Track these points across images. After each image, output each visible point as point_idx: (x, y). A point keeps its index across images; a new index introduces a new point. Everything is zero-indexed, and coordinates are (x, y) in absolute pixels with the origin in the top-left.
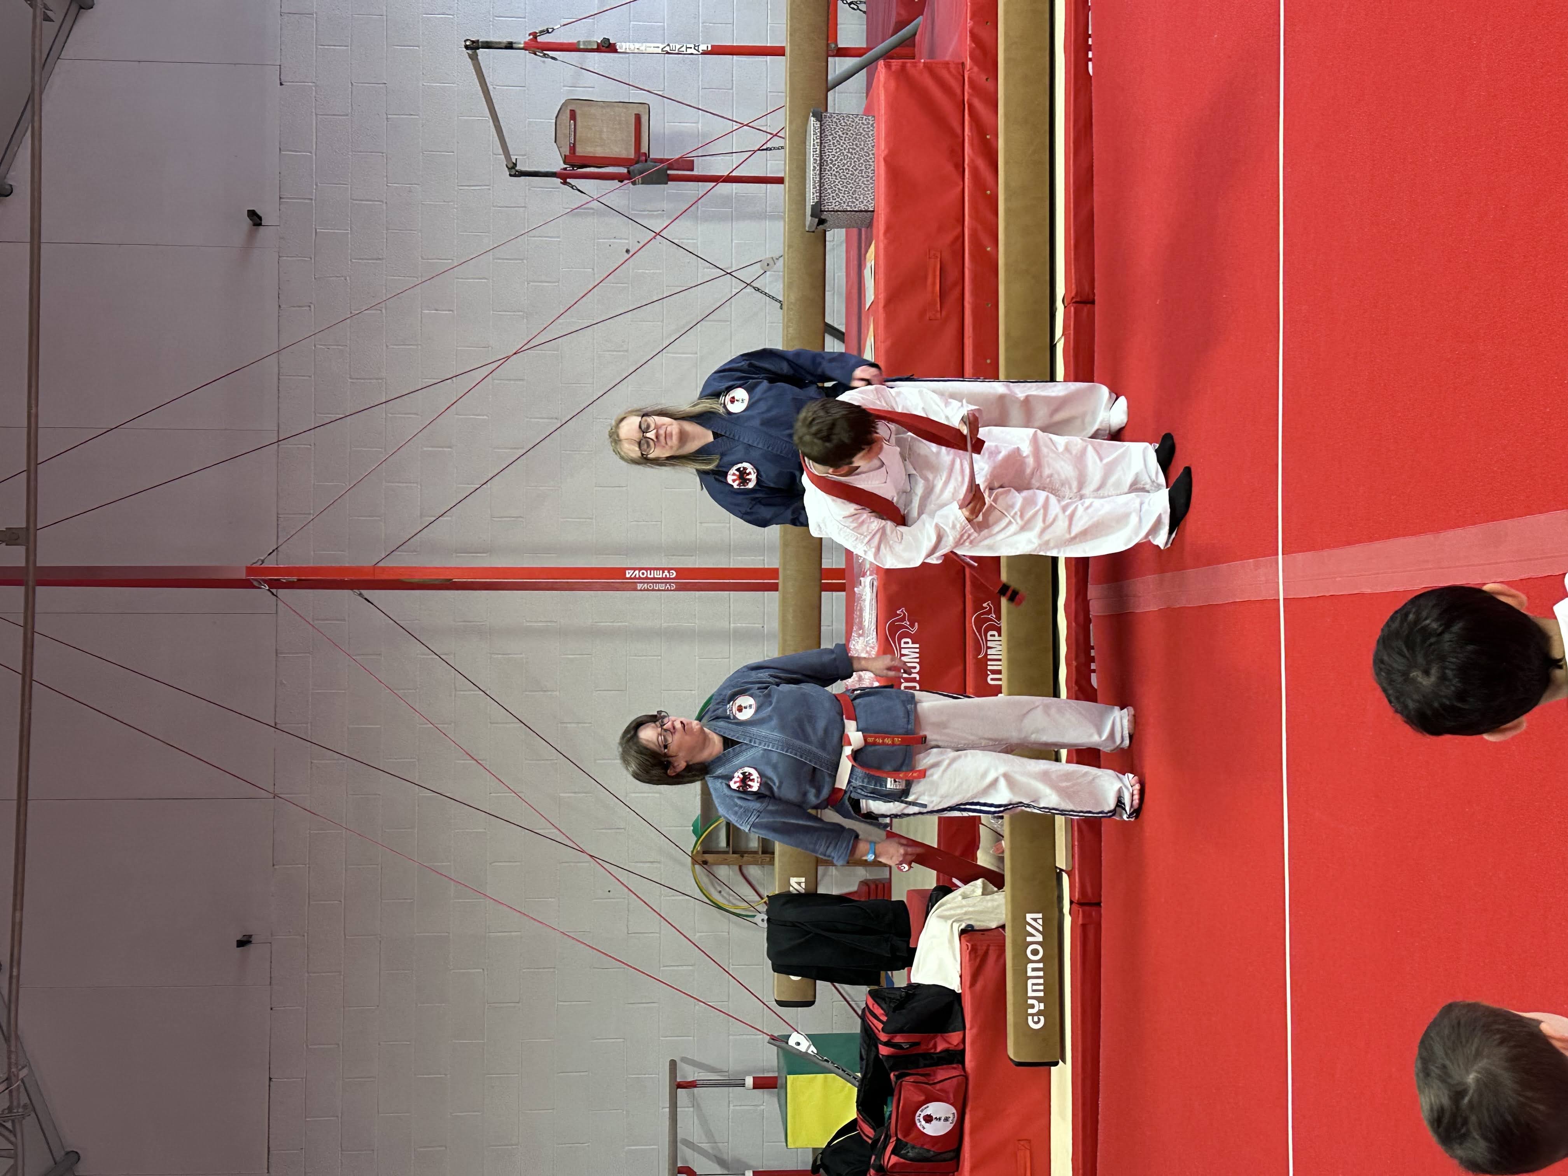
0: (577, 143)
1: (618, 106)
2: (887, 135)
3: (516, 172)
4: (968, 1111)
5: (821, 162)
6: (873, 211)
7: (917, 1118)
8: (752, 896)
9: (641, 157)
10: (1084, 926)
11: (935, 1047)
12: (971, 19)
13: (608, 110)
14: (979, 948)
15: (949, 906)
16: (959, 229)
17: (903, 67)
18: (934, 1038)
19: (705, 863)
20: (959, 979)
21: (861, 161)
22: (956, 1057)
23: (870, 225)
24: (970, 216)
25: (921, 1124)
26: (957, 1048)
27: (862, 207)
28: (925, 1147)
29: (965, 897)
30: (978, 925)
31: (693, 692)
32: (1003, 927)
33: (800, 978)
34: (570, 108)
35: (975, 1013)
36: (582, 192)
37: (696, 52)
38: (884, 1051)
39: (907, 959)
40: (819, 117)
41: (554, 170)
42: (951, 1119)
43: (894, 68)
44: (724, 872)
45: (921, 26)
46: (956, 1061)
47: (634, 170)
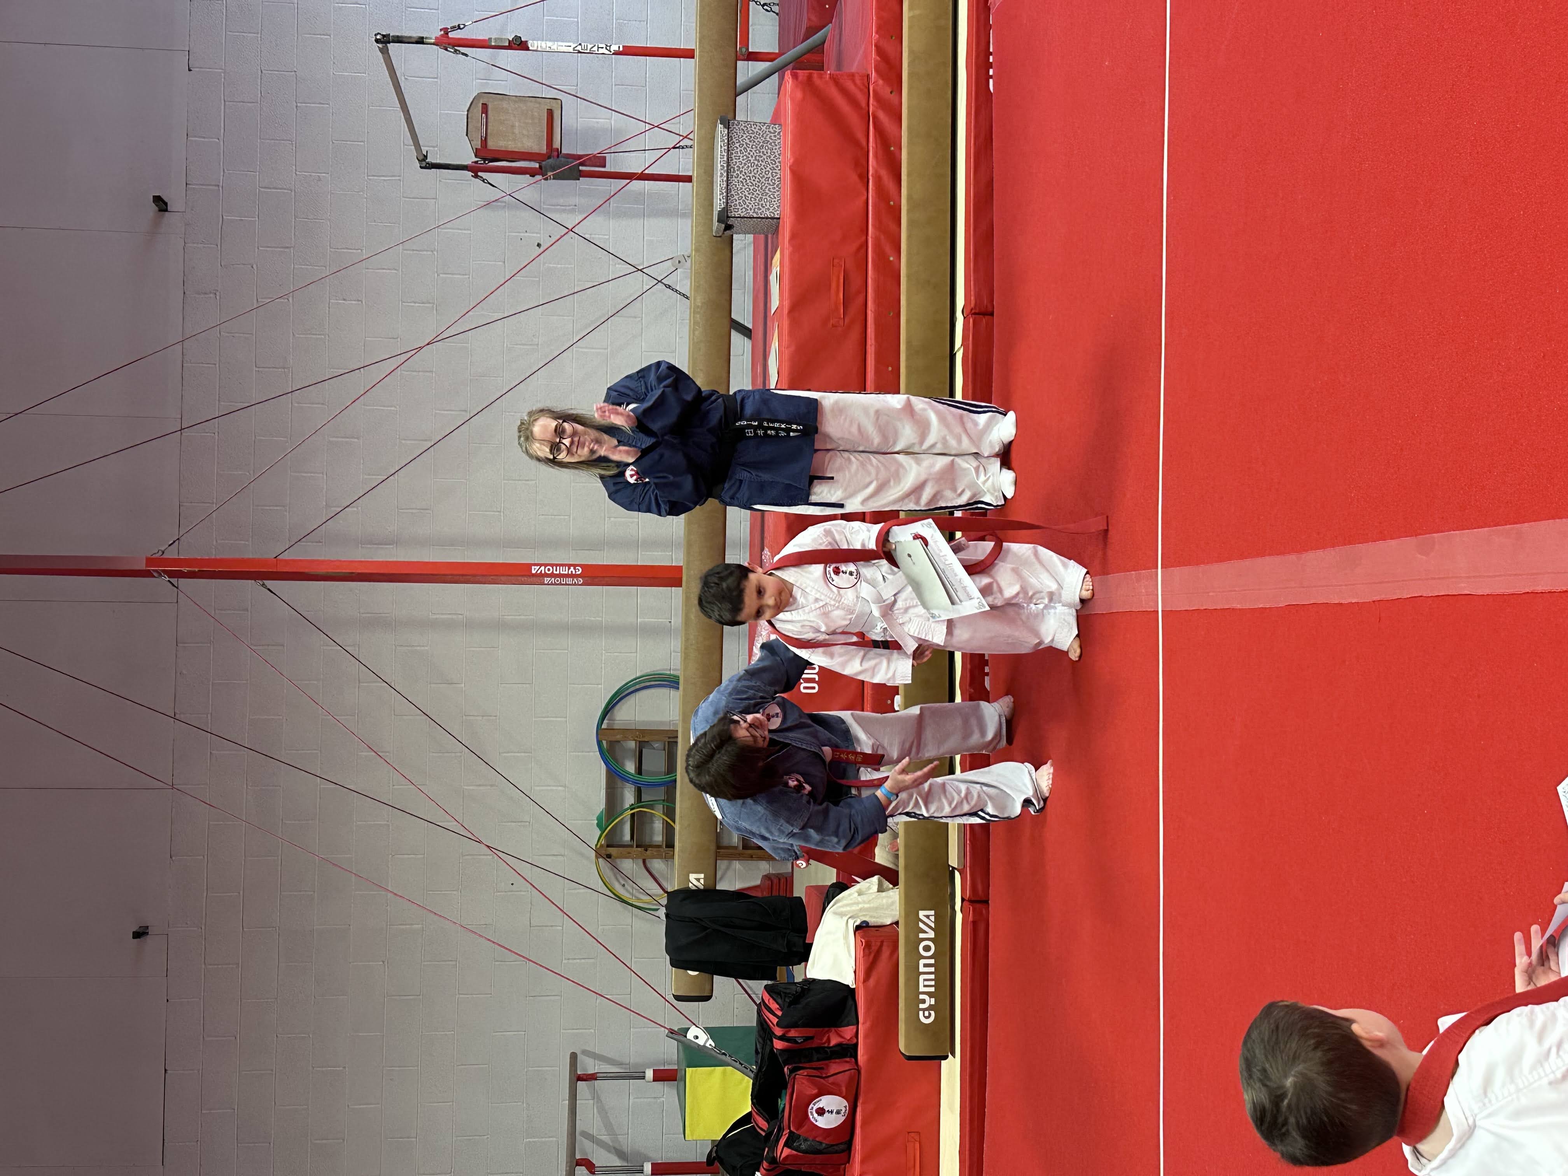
0: (489, 138)
1: (531, 102)
2: (792, 145)
3: (426, 164)
4: (859, 1104)
5: (728, 169)
6: (779, 218)
7: (809, 1111)
8: (655, 889)
9: (553, 153)
10: (974, 923)
11: (829, 1041)
12: (877, 33)
13: (521, 105)
14: (873, 944)
15: (845, 902)
16: (864, 238)
17: (810, 78)
18: (828, 1032)
19: (609, 856)
20: (853, 974)
21: (768, 169)
22: (849, 1051)
23: (776, 231)
24: (872, 225)
25: (814, 1117)
26: (850, 1043)
27: (768, 214)
28: (817, 1139)
29: (860, 893)
30: (872, 921)
31: (600, 686)
32: (897, 923)
33: (696, 973)
35: (867, 1007)
36: (493, 186)
37: (609, 53)
38: (778, 1045)
39: (803, 954)
40: (727, 124)
41: (466, 163)
42: (843, 1111)
43: (800, 78)
44: (629, 865)
45: (829, 35)
46: (849, 1055)
47: (545, 165)
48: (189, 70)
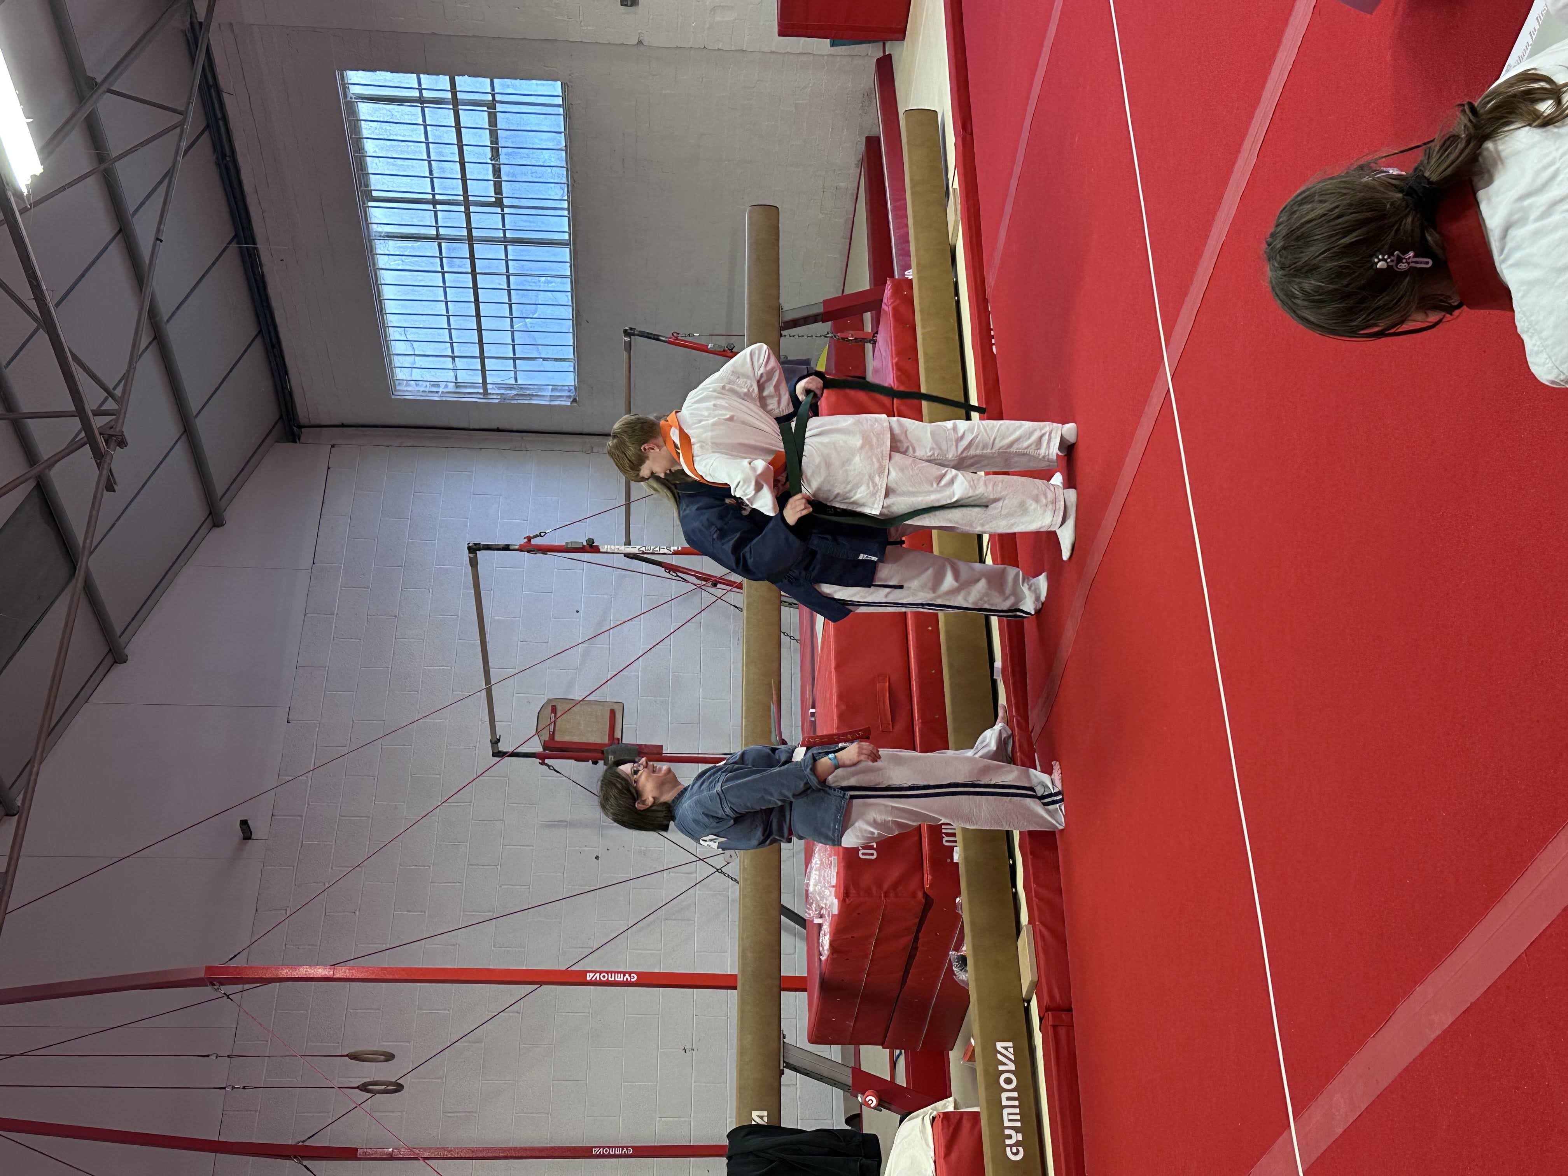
0: (556, 733)
1: (595, 704)
3: (498, 752)
9: (614, 743)
13: (586, 707)
34: (551, 705)
36: (558, 772)
41: (534, 752)
47: (607, 750)
48: (288, 722)
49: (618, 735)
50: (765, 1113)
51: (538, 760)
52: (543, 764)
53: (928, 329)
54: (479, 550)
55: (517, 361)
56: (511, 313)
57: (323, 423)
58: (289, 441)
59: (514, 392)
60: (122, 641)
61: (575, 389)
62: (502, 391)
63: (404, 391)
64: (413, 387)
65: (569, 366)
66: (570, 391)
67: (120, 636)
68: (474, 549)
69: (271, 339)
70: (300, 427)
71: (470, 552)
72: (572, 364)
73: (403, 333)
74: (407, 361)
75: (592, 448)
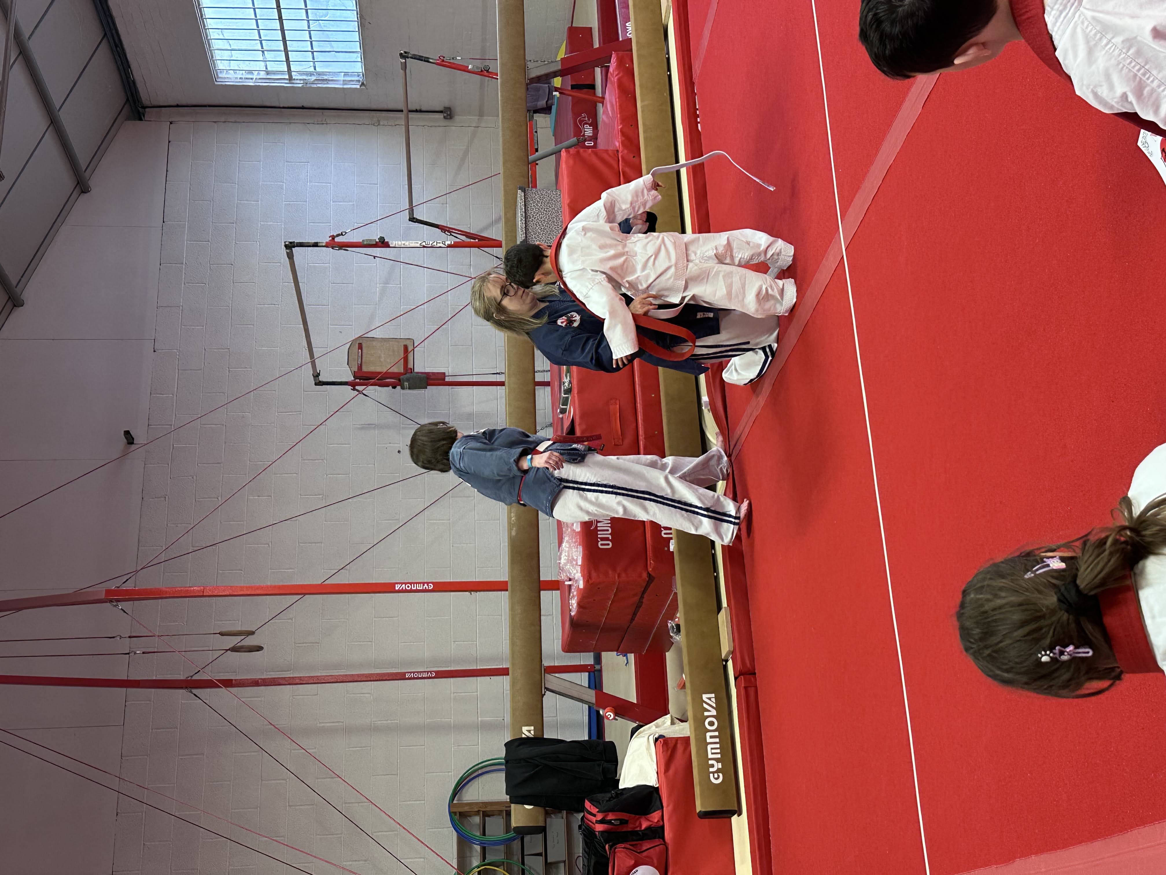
0: (363, 364)
1: (392, 341)
2: (568, 192)
3: (319, 382)
4: (669, 874)
5: (526, 216)
9: (408, 371)
10: (746, 688)
11: (640, 825)
13: (386, 343)
18: (638, 819)
20: (656, 775)
21: (553, 216)
26: (657, 825)
29: (658, 727)
31: (450, 774)
33: (531, 807)
34: (358, 342)
35: (669, 796)
36: (365, 395)
37: (444, 246)
38: (599, 828)
40: (523, 189)
41: (346, 381)
43: (571, 152)
46: (658, 835)
47: (403, 379)
48: (154, 351)
49: (410, 366)
50: (532, 728)
51: (350, 387)
52: (354, 389)
53: (646, 103)
54: (294, 247)
55: (314, 53)
56: (307, 16)
57: (161, 104)
58: (135, 120)
59: (313, 78)
60: (18, 290)
61: (363, 76)
62: (304, 77)
63: (225, 78)
64: (231, 75)
65: (358, 57)
66: (358, 76)
67: (16, 287)
68: (290, 246)
69: (114, 39)
70: (144, 107)
71: (287, 249)
72: (359, 55)
73: (220, 33)
74: (226, 55)
75: (379, 121)
